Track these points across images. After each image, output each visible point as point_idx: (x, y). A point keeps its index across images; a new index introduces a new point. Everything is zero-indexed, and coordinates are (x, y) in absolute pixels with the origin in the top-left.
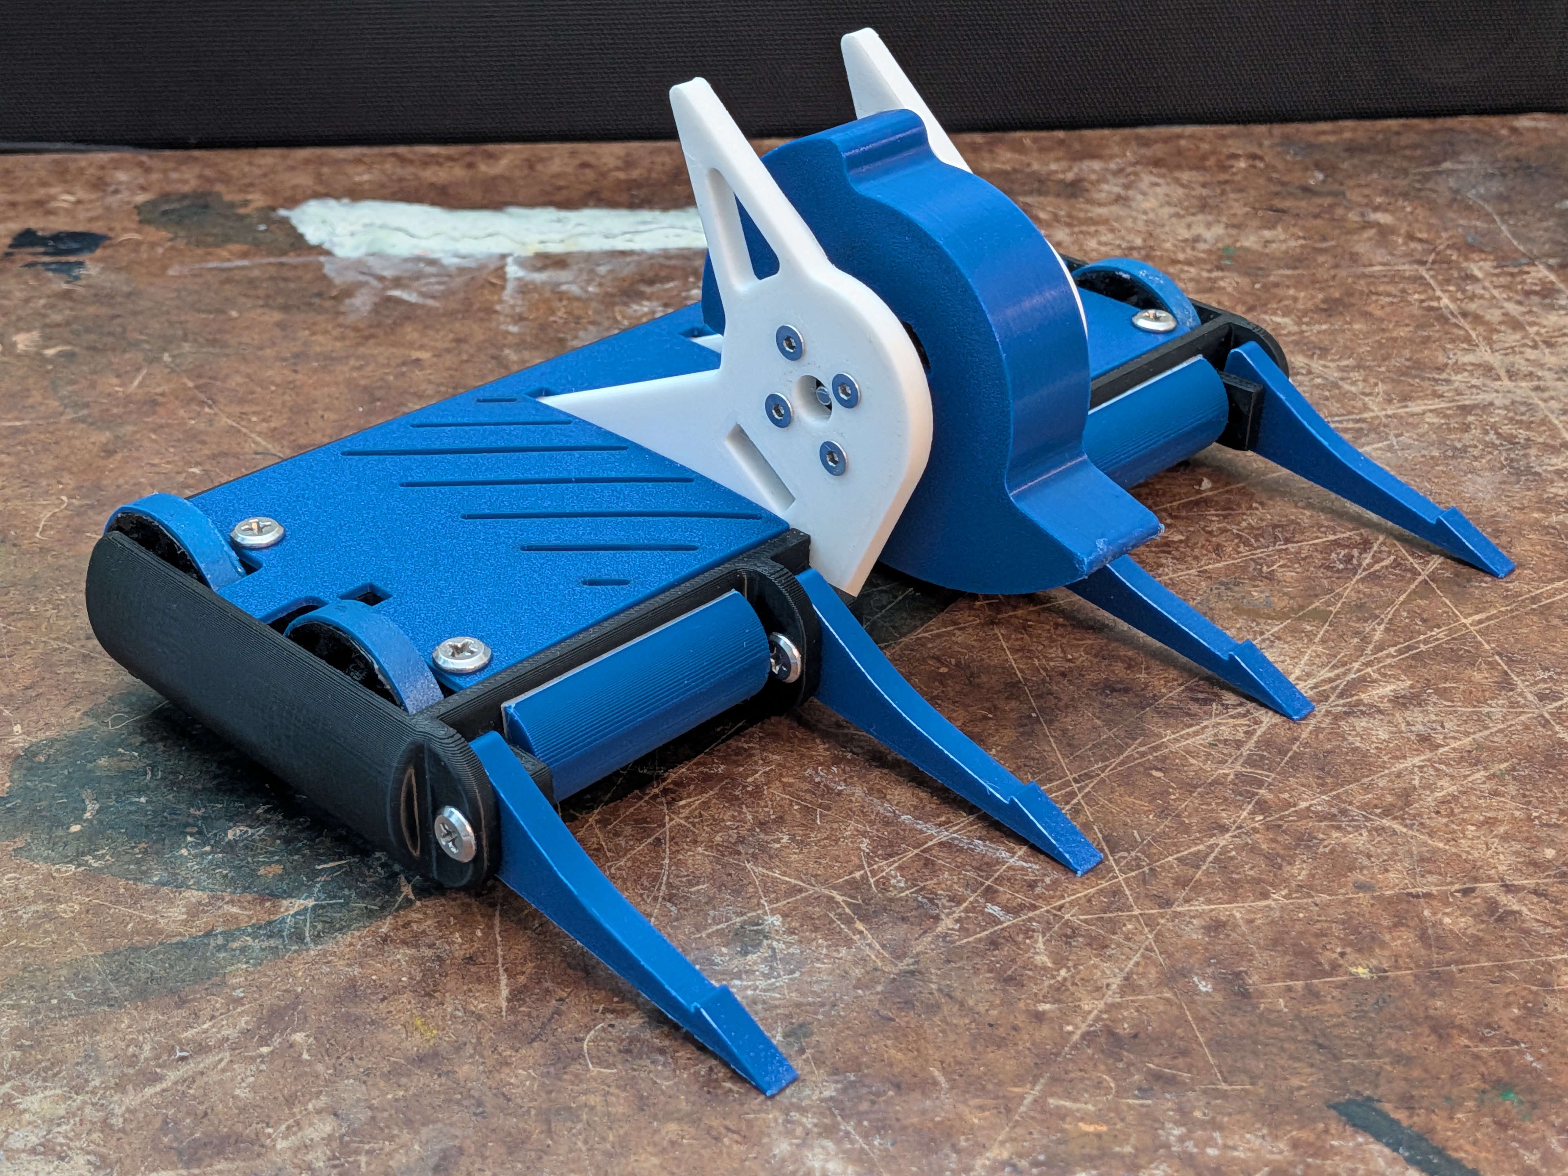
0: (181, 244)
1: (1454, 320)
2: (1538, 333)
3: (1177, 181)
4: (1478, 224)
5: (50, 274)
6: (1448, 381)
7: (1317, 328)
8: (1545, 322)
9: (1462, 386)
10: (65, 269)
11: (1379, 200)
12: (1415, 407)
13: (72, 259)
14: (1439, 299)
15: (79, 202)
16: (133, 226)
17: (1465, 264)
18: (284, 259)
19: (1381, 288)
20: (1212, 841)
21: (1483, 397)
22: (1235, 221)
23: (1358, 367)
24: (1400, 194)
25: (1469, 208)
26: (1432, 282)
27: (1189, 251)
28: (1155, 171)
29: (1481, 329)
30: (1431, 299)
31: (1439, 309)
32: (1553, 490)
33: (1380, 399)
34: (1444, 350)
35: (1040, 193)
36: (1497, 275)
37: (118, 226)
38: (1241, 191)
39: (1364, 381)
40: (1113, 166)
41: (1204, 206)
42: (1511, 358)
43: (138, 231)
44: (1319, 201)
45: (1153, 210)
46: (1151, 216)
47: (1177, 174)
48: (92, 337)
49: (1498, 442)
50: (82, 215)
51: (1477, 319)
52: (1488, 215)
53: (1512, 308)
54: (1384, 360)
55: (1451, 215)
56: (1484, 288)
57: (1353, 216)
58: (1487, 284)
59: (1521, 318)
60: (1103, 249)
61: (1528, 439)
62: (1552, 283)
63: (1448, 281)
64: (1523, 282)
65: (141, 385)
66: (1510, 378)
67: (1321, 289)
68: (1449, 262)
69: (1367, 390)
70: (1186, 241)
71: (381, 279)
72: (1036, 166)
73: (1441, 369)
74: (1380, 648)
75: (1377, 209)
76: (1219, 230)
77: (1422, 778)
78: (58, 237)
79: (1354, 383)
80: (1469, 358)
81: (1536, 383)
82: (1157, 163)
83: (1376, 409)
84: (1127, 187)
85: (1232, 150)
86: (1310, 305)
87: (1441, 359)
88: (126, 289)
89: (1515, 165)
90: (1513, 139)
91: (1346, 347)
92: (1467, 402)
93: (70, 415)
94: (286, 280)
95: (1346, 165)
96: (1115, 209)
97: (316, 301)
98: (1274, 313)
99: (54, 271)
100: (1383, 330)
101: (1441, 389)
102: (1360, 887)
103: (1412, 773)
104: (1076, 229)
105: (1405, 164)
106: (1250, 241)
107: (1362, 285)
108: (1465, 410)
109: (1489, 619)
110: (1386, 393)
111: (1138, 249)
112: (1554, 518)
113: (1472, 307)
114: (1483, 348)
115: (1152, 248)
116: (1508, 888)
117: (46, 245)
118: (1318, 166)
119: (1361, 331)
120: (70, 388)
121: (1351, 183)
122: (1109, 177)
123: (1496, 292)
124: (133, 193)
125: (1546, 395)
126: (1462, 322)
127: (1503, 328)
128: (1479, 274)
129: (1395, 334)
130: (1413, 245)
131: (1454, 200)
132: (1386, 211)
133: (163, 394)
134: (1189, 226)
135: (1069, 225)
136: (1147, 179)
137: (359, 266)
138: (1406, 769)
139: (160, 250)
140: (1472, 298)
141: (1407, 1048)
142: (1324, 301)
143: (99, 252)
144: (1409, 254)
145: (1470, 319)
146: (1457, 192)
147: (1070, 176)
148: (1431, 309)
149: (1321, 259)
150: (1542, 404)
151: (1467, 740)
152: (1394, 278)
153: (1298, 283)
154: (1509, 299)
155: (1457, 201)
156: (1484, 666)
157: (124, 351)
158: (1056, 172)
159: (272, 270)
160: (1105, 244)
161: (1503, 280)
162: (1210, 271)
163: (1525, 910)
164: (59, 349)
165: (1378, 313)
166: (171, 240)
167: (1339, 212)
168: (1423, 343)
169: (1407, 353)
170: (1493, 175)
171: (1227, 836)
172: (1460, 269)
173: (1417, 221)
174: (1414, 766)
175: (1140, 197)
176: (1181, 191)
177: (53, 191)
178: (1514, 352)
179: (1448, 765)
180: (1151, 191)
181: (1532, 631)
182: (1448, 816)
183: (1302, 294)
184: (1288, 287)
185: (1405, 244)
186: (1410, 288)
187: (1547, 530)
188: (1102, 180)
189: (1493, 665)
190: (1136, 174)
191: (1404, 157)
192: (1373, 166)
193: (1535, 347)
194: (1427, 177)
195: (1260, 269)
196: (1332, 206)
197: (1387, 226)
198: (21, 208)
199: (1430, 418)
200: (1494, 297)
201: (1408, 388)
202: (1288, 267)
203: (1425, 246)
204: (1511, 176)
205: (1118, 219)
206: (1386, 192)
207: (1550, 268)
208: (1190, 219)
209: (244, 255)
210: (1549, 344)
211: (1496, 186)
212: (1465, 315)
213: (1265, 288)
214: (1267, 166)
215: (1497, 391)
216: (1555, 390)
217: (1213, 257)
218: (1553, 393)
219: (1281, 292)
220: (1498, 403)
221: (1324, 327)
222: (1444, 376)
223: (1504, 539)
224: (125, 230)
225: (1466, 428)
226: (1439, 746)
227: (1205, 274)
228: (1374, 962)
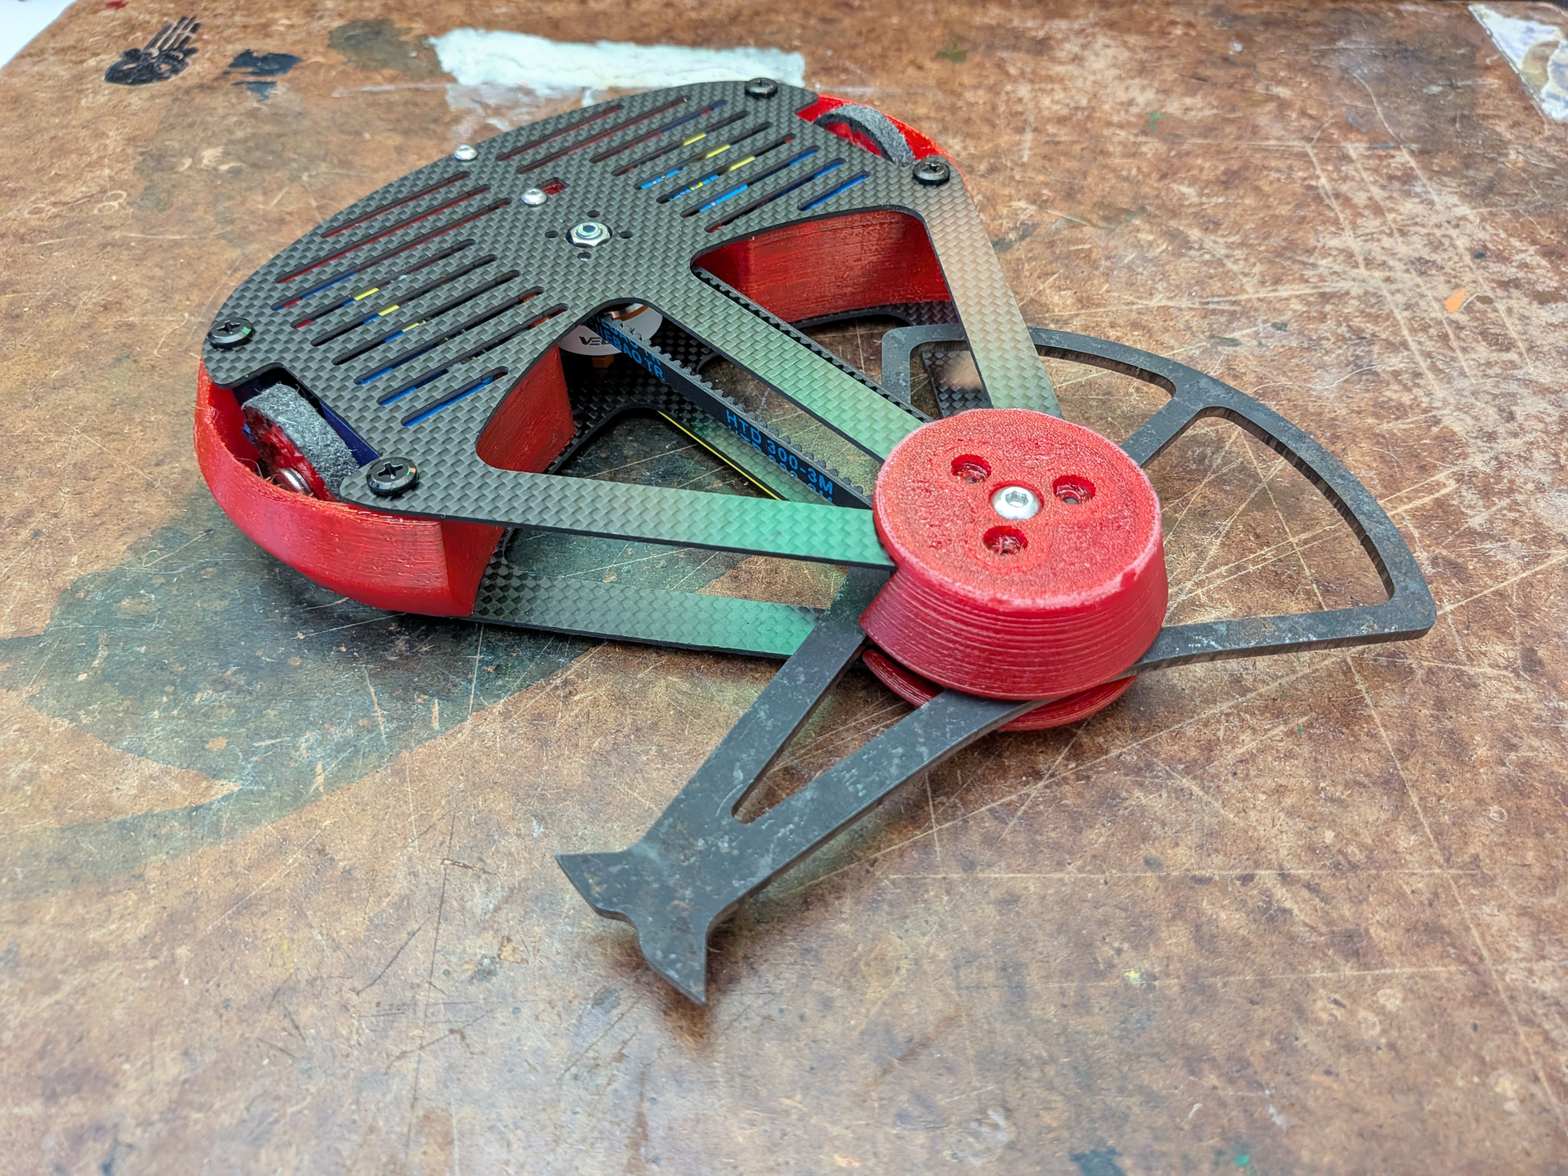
0: (350, 68)
1: (1327, 201)
2: (1395, 221)
3: (1125, 44)
4: (1359, 104)
5: (249, 93)
6: (1314, 266)
7: (1214, 200)
8: (1402, 209)
9: (1326, 272)
10: (260, 87)
11: (1282, 74)
12: (1284, 292)
13: (269, 79)
14: (1318, 177)
15: (292, 26)
16: (321, 49)
17: (1343, 144)
18: (421, 85)
19: (1273, 164)
20: (1024, 791)
21: (1343, 285)
22: (1165, 86)
23: (1243, 244)
24: (1300, 70)
25: (1353, 87)
26: (1314, 160)
27: (1122, 113)
28: (1109, 33)
29: (1348, 212)
30: (1311, 177)
31: (1317, 188)
32: (1388, 393)
33: (1255, 280)
34: (1316, 232)
35: (1015, 48)
36: (1368, 157)
37: (311, 49)
38: (1173, 57)
39: (1246, 260)
40: (1076, 26)
41: (1142, 70)
42: (1369, 245)
43: (324, 55)
44: (1233, 71)
45: (1101, 71)
46: (1099, 77)
47: (1127, 37)
48: (258, 154)
49: (1348, 335)
50: (290, 38)
51: (1347, 201)
52: (1368, 95)
53: (1377, 193)
54: (1264, 239)
55: (1338, 93)
56: (1356, 170)
57: (1260, 89)
58: (1359, 166)
59: (1382, 204)
60: (1055, 107)
61: (1373, 335)
62: (1412, 169)
63: (1327, 160)
64: (1389, 165)
65: (279, 204)
66: (1367, 265)
67: (1224, 160)
68: (1331, 141)
69: (1246, 270)
70: (1122, 104)
71: (485, 106)
72: (1016, 23)
73: (1310, 252)
74: (1213, 567)
75: (1280, 82)
76: (1150, 94)
77: (1227, 729)
78: (265, 59)
79: (1236, 262)
80: (1334, 242)
81: (1387, 274)
82: (1111, 25)
83: (1251, 292)
84: (1084, 47)
85: (1172, 17)
86: (1211, 177)
87: (1312, 242)
88: (298, 109)
89: (1395, 48)
90: (1397, 22)
91: (1236, 223)
92: (1328, 290)
93: (219, 230)
94: (416, 105)
95: (1260, 39)
96: (1072, 68)
97: (432, 126)
98: (1182, 183)
99: (252, 90)
100: (1268, 207)
101: (1308, 273)
102: (1149, 863)
103: (1219, 722)
104: (1037, 86)
105: (1308, 41)
106: (1173, 107)
107: (1257, 159)
108: (1325, 297)
109: (1314, 538)
110: (1262, 274)
111: (1083, 109)
112: (1385, 426)
113: (1344, 188)
114: (1348, 234)
115: (1093, 109)
116: (1285, 878)
117: (255, 65)
118: (1240, 37)
119: (1249, 206)
120: (227, 204)
121: (1262, 56)
122: (1072, 37)
123: (1365, 175)
124: (333, 20)
125: (1394, 287)
126: (1335, 204)
127: (1366, 213)
128: (1353, 154)
129: (1277, 212)
130: (1305, 121)
131: (1342, 78)
132: (1287, 85)
133: (290, 214)
134: (1127, 89)
135: (1032, 81)
136: (1101, 40)
137: (474, 94)
138: (1214, 715)
139: (334, 73)
140: (1345, 179)
141: (1158, 1084)
142: (1225, 173)
143: (290, 74)
144: (1300, 130)
145: (1341, 201)
146: (1345, 70)
147: (1041, 34)
148: (1310, 188)
149: (1228, 130)
150: (1389, 297)
151: (1274, 685)
152: (1285, 153)
153: (1206, 152)
154: (1375, 182)
155: (1345, 80)
156: (1302, 596)
157: (277, 169)
158: (1030, 29)
159: (409, 95)
160: (1058, 102)
161: (1373, 163)
162: (1136, 135)
163: (1296, 911)
164: (232, 164)
165: (1267, 188)
166: (345, 64)
167: (1249, 83)
168: (1300, 223)
169: (1284, 233)
170: (1376, 56)
171: (1041, 784)
172: (1340, 148)
173: (1310, 97)
174: (1222, 713)
175: (1093, 58)
176: (1126, 54)
177: (277, 15)
178: (1372, 239)
179: (1253, 714)
180: (1102, 53)
181: (1350, 557)
182: (1244, 780)
183: (1207, 165)
184: (1197, 156)
185: (1298, 119)
186: (1297, 164)
187: (1378, 438)
188: (1066, 39)
189: (1309, 594)
190: (1094, 35)
191: (1309, 34)
192: (1282, 40)
193: (1391, 235)
194: (1323, 54)
195: (1177, 136)
196: (1244, 77)
197: (1285, 100)
198: (249, 30)
199: (1296, 306)
200: (1362, 180)
201: (1280, 271)
202: (1200, 135)
203: (1313, 122)
204: (1391, 59)
205: (1072, 78)
206: (1289, 66)
207: (1412, 152)
208: (1129, 81)
209: (392, 80)
210: (1403, 233)
211: (1378, 68)
212: (1337, 196)
213: (1179, 155)
214: (1199, 35)
215: (1354, 280)
216: (1403, 282)
217: (1142, 122)
218: (1400, 286)
219: (1190, 160)
220: (1353, 293)
221: (1221, 200)
222: (1312, 260)
223: (1340, 446)
224: (315, 53)
225: (1323, 318)
226: (1249, 690)
227: (1132, 138)
228: (1147, 965)
